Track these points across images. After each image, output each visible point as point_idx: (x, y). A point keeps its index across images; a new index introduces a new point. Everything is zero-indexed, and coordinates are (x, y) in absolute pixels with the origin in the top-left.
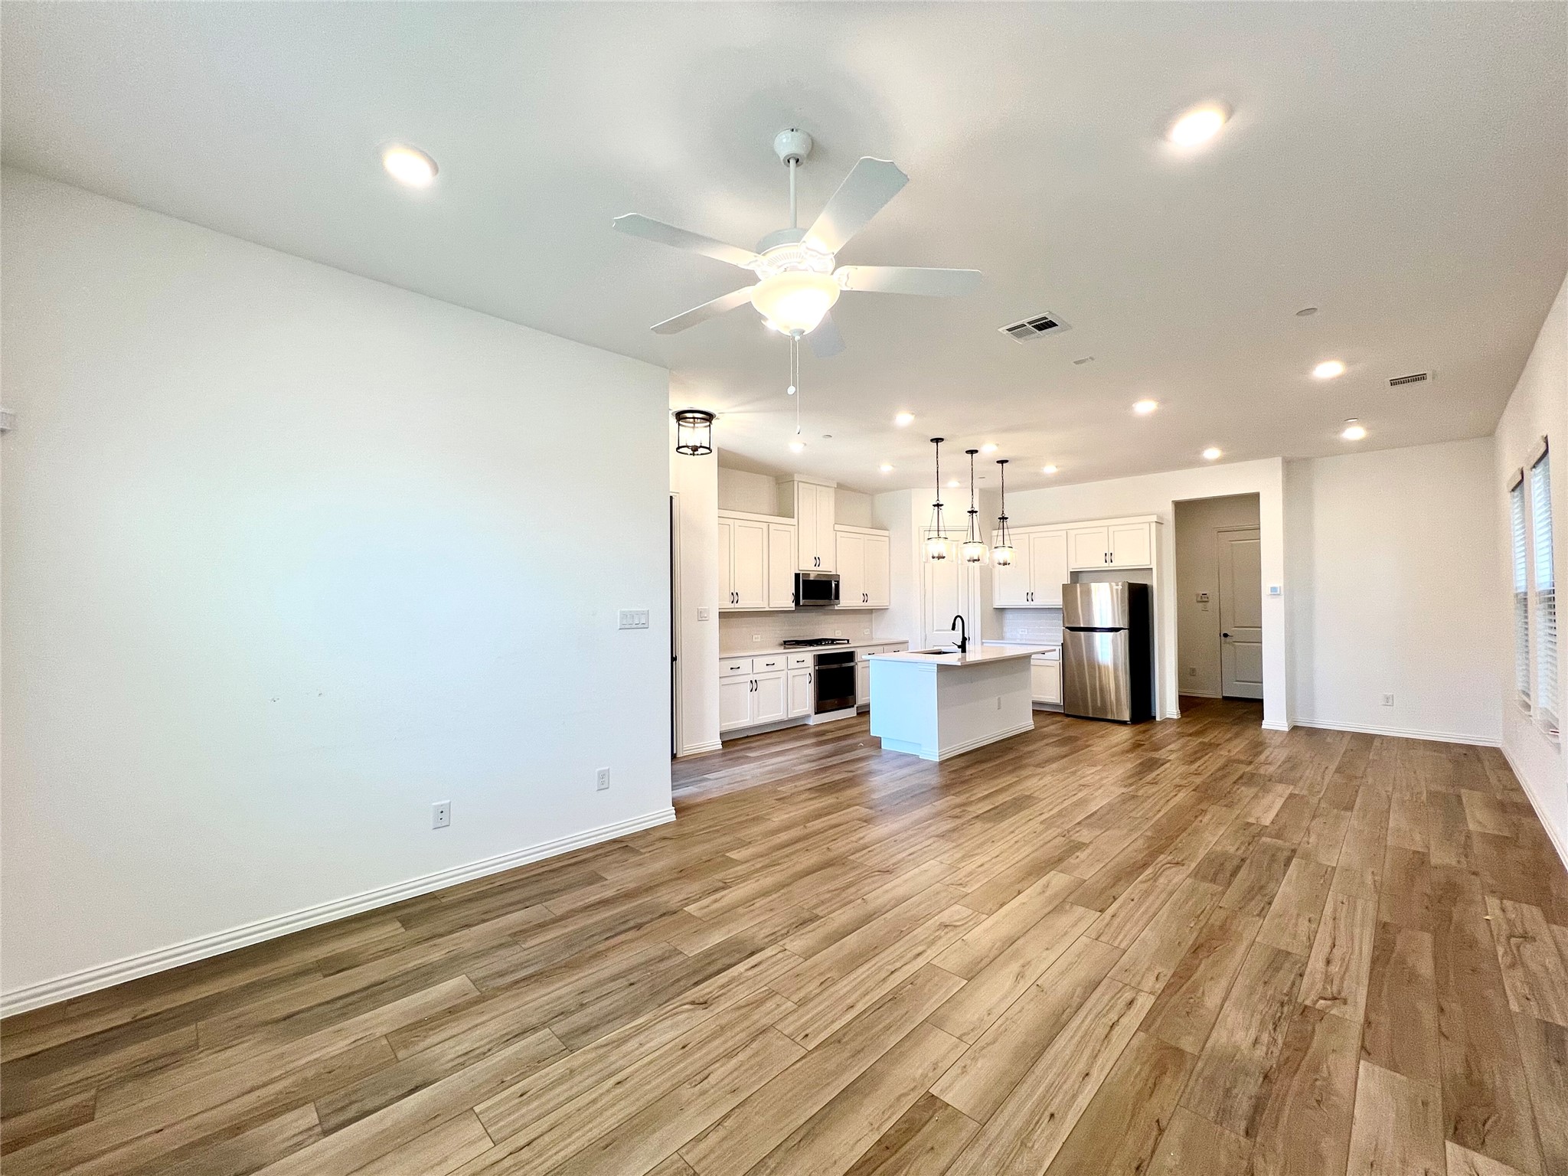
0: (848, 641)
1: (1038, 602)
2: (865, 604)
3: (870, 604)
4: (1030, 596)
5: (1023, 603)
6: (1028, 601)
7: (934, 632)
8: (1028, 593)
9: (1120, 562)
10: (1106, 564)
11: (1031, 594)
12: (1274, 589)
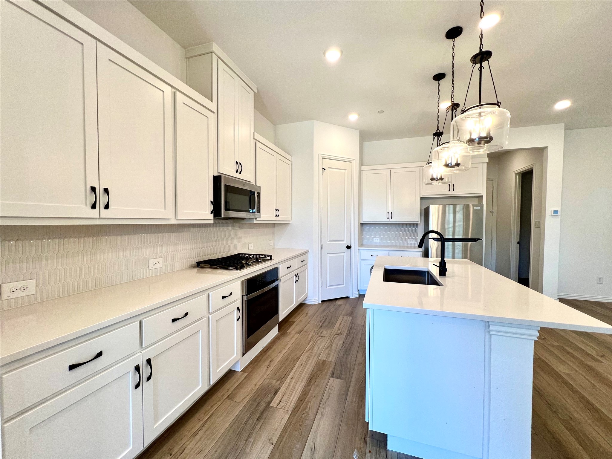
0: (271, 256)
1: (396, 219)
2: (277, 218)
3: (280, 219)
4: (390, 215)
5: (386, 221)
6: (388, 218)
7: (328, 243)
8: (388, 213)
9: (460, 191)
10: (449, 193)
11: (391, 213)
12: (556, 212)
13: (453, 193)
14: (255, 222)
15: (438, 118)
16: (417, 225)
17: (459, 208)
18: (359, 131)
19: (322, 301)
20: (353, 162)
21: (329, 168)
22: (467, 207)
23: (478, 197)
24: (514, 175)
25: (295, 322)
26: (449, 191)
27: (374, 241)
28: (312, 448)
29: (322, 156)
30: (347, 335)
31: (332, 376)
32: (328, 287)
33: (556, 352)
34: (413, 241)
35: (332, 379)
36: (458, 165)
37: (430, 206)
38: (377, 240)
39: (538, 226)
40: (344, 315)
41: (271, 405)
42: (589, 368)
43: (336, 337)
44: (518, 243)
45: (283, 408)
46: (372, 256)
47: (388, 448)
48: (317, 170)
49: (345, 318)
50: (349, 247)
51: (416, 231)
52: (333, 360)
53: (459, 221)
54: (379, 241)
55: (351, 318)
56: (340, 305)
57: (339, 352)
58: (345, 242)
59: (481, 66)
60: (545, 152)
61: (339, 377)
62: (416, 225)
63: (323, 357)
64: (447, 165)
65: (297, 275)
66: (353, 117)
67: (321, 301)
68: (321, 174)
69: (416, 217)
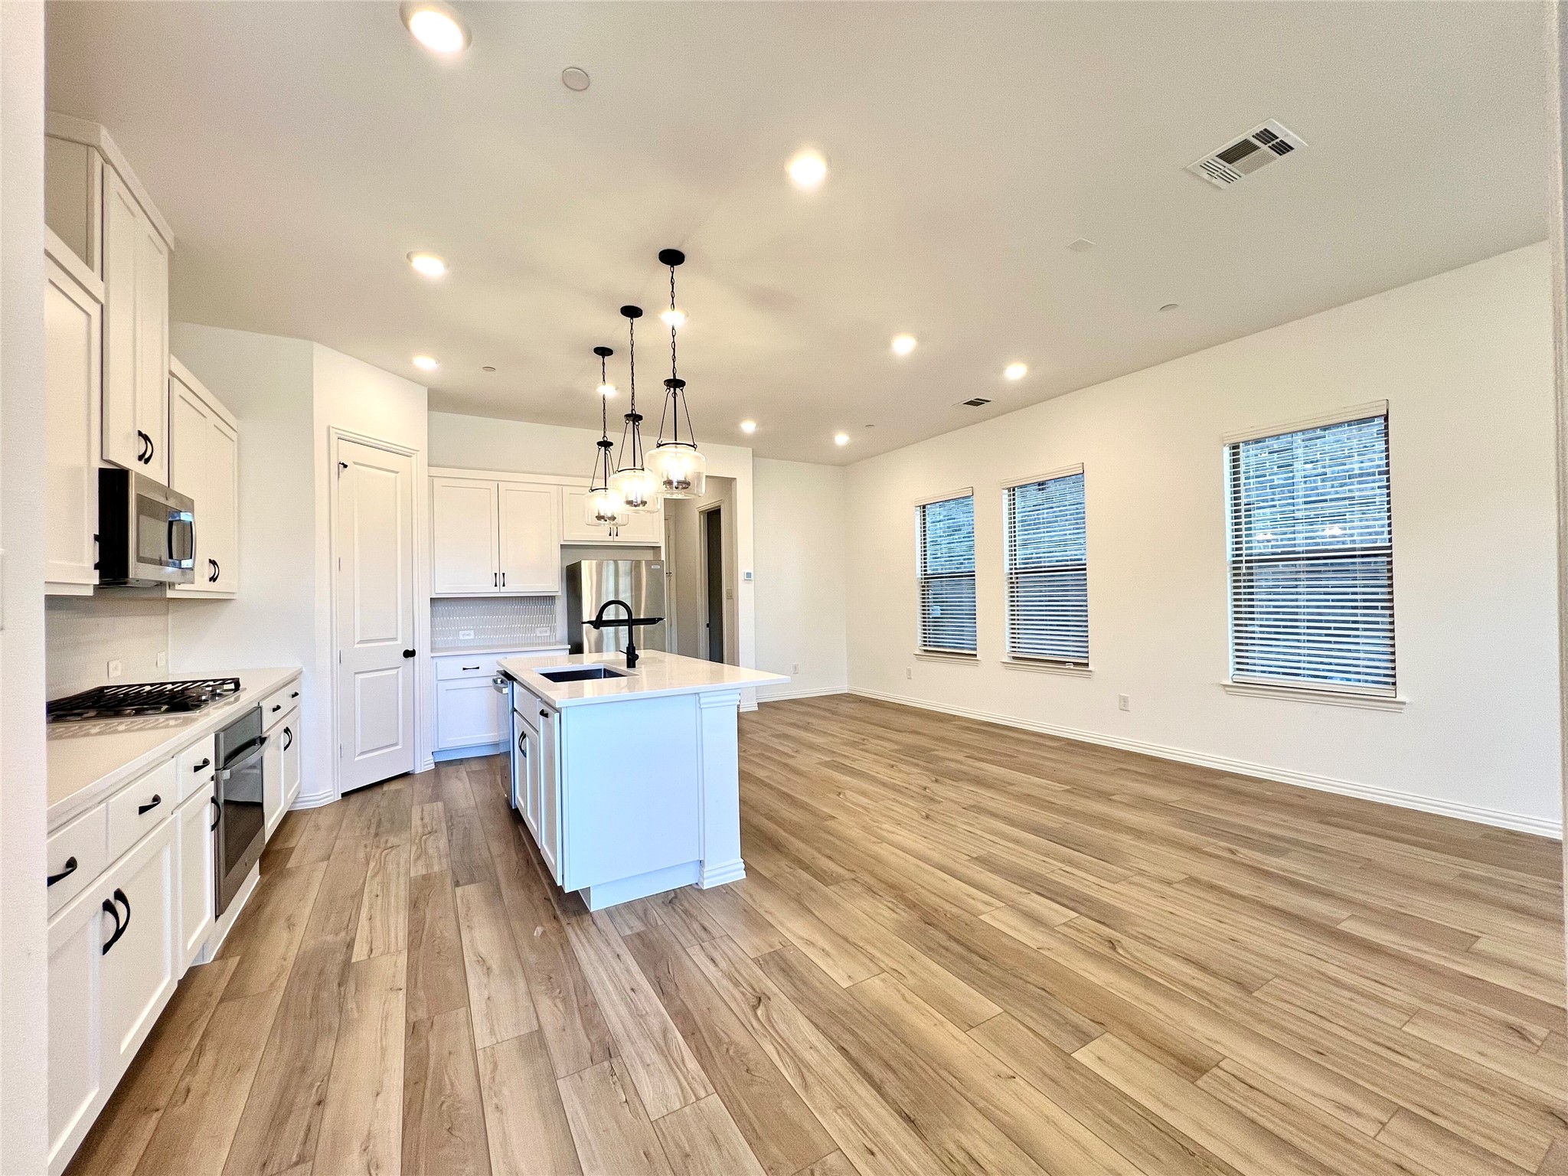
0: (236, 682)
1: (513, 588)
2: (211, 586)
3: (218, 587)
4: (500, 578)
5: (491, 591)
6: (496, 586)
7: (356, 646)
8: (496, 574)
9: (626, 537)
10: (610, 538)
11: (501, 575)
12: (749, 575)
13: (616, 539)
14: (170, 594)
15: (604, 418)
16: (553, 598)
17: (624, 566)
18: (426, 388)
19: (344, 795)
20: (414, 456)
21: (355, 463)
22: (637, 565)
23: (653, 548)
24: (697, 514)
25: (294, 847)
26: (610, 535)
27: (461, 637)
28: (478, 961)
29: (336, 433)
30: (450, 829)
31: (457, 884)
32: (359, 755)
33: (757, 760)
34: (546, 632)
35: (459, 890)
36: (644, 503)
37: (583, 562)
38: (467, 635)
39: (730, 597)
40: (421, 803)
41: (353, 961)
42: (786, 765)
43: (426, 840)
44: (708, 625)
45: (386, 952)
46: (464, 669)
47: (592, 910)
48: (322, 469)
49: (427, 807)
50: (409, 654)
51: (552, 613)
52: (445, 866)
53: (625, 592)
54: (472, 637)
55: (440, 804)
56: (398, 791)
57: (448, 855)
58: (399, 642)
59: (675, 393)
60: (734, 483)
61: (472, 881)
62: (550, 599)
63: (418, 870)
64: (630, 503)
65: (287, 731)
66: (425, 363)
67: (340, 795)
68: (334, 476)
69: (554, 584)
